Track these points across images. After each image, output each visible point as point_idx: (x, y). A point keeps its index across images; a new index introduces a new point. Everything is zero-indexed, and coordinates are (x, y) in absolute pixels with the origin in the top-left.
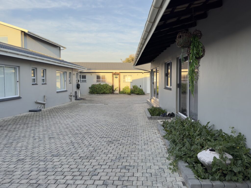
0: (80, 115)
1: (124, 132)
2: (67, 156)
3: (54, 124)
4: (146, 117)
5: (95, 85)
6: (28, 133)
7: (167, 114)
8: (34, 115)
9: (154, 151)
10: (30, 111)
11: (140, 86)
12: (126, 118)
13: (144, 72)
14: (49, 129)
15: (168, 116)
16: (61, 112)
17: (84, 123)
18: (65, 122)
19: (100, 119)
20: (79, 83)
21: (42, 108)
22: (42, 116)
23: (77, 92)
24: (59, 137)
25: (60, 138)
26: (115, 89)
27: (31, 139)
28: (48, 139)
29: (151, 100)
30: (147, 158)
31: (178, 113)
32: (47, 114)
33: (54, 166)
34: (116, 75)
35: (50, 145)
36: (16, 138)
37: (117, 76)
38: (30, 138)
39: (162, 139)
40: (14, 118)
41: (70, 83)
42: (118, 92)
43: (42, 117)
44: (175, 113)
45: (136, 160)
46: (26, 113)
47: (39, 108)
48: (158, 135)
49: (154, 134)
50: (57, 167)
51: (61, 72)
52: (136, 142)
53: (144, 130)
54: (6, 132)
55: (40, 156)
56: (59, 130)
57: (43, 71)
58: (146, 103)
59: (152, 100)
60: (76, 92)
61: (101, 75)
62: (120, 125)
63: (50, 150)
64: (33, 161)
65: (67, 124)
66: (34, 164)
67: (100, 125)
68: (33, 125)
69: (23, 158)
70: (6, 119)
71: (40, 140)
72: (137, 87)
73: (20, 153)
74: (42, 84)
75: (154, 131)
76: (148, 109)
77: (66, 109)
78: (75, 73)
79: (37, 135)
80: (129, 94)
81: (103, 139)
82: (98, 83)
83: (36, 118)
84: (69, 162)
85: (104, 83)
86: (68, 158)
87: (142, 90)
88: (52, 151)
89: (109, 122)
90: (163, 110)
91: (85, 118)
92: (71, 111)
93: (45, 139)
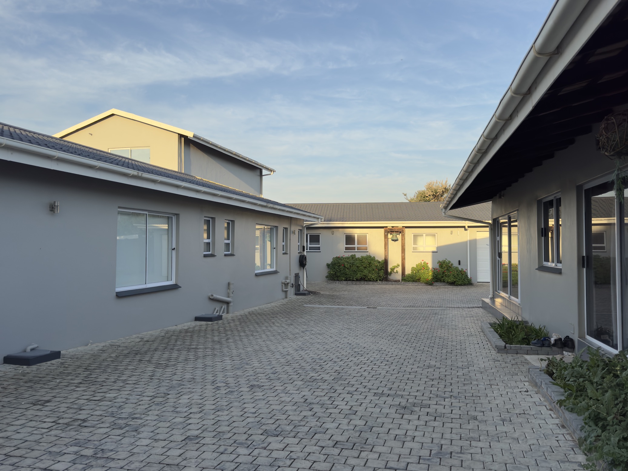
0: (313, 332)
1: (435, 382)
2: (302, 437)
3: (255, 351)
4: (491, 347)
5: (342, 257)
6: (199, 373)
7: (552, 340)
8: (207, 328)
9: (535, 442)
10: (197, 319)
11: (459, 262)
12: (432, 345)
13: (469, 227)
14: (247, 364)
15: (554, 345)
16: (267, 322)
17: (327, 353)
18: (280, 348)
19: (365, 345)
20: (305, 253)
21: (223, 312)
22: (226, 331)
23: (300, 274)
24: (274, 385)
25: (276, 388)
26: (393, 269)
27: (209, 387)
28: (248, 389)
29: (493, 299)
30: (519, 459)
31: (583, 338)
32: (236, 326)
33: (274, 461)
34: (394, 234)
35: (254, 405)
36: (174, 382)
37: (396, 236)
38: (206, 384)
39: (551, 410)
40: (163, 334)
41: (284, 254)
42: (399, 277)
43: (227, 335)
44: (575, 337)
45: (489, 463)
46: (189, 323)
47: (217, 313)
48: (537, 398)
49: (524, 393)
50: (281, 464)
51: (266, 227)
52: (476, 414)
53: (492, 382)
54: (151, 368)
55: (237, 432)
56: (269, 367)
57: (228, 224)
58: (478, 307)
59: (498, 301)
60: (297, 276)
61: (356, 233)
62: (421, 365)
63: (258, 419)
64: (221, 443)
65: (286, 353)
66: (226, 452)
67: (369, 361)
68: (209, 352)
69: (196, 433)
70: (147, 337)
71: (229, 390)
72: (450, 265)
73: (189, 421)
74: (225, 255)
75: (521, 385)
76: (491, 325)
77: (277, 317)
78: (295, 228)
79: (220, 377)
80: (430, 283)
81: (384, 399)
82: (348, 254)
83: (214, 336)
84: (310, 453)
85: (364, 255)
86: (306, 444)
87: (463, 273)
88: (263, 421)
89: (390, 353)
90: (537, 327)
91: (326, 341)
92: (289, 321)
93: (241, 389)
